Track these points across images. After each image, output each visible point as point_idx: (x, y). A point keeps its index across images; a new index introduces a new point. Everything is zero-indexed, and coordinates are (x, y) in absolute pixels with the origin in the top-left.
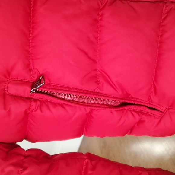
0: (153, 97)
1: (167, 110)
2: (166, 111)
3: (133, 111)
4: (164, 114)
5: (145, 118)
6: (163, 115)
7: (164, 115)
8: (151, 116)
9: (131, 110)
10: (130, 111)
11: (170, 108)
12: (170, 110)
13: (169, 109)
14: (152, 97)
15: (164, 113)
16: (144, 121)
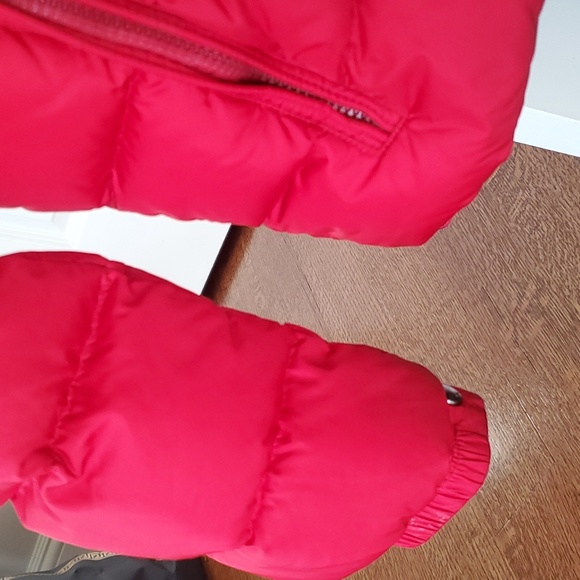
0: (356, 63)
1: (404, 125)
2: (401, 129)
3: (288, 117)
4: (391, 139)
5: (326, 149)
6: (387, 144)
7: (391, 143)
8: (348, 145)
9: (281, 111)
10: (277, 114)
11: (412, 116)
12: (414, 126)
13: (408, 121)
14: (351, 64)
15: (393, 135)
16: (325, 161)
